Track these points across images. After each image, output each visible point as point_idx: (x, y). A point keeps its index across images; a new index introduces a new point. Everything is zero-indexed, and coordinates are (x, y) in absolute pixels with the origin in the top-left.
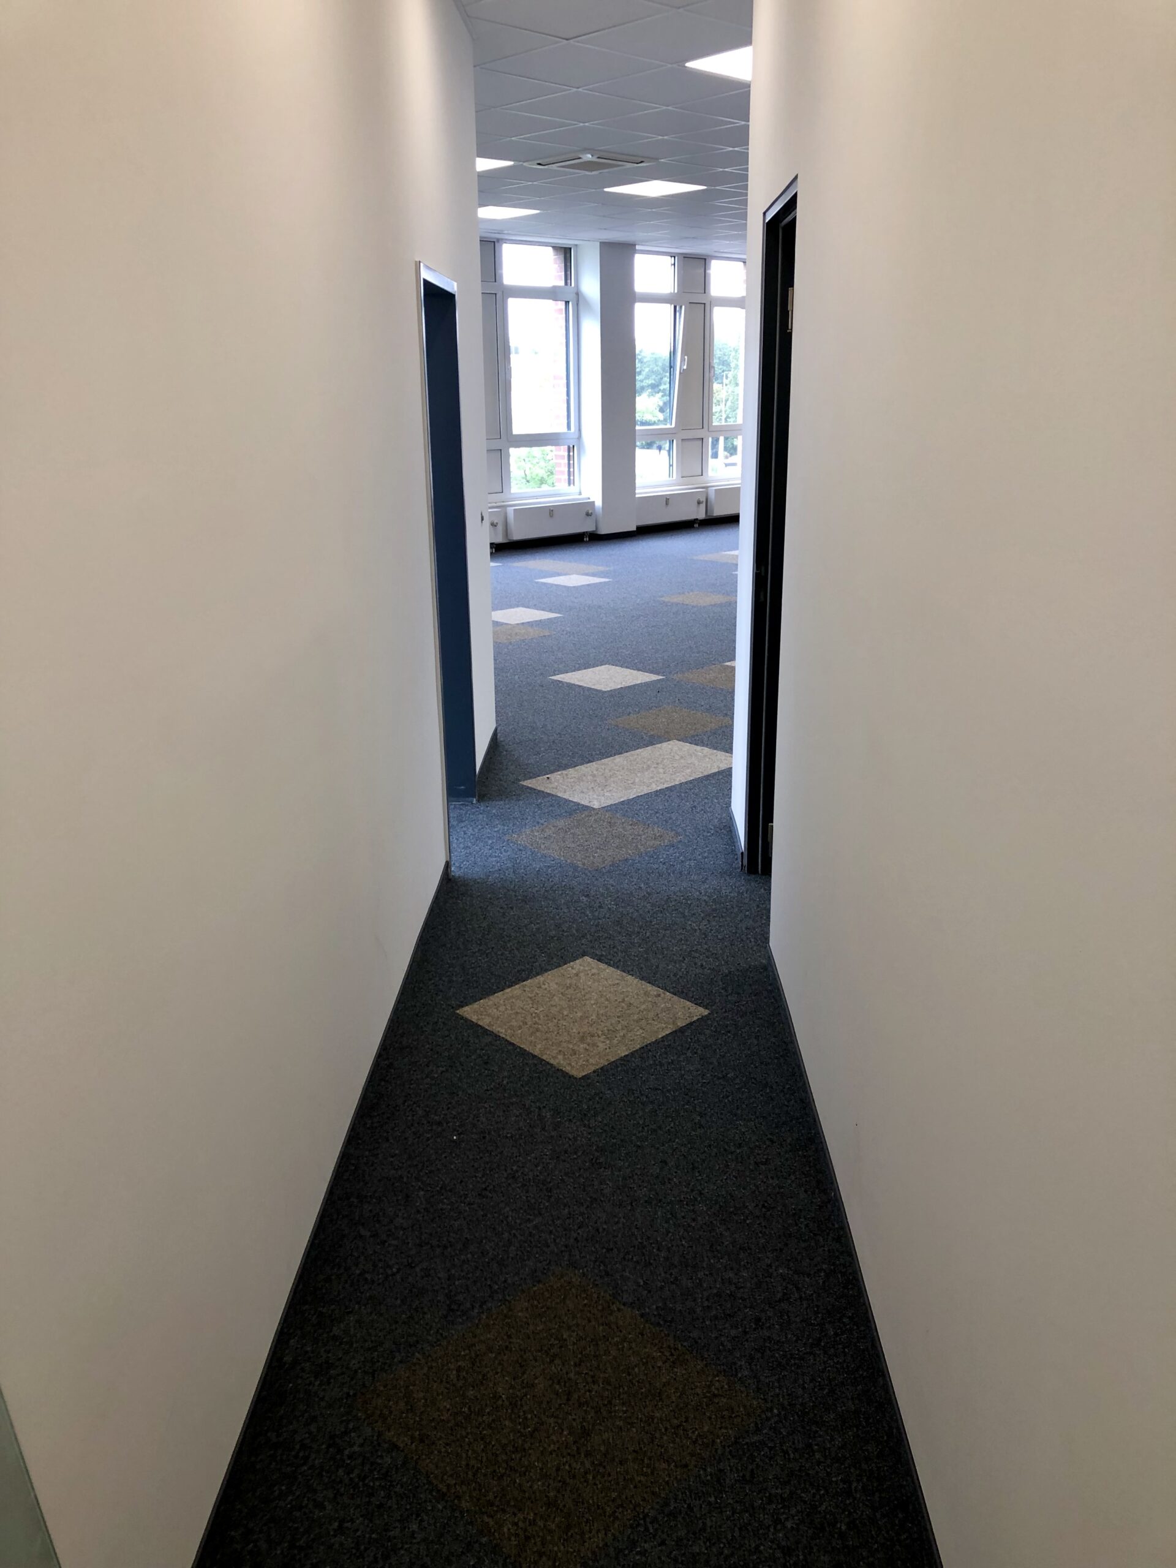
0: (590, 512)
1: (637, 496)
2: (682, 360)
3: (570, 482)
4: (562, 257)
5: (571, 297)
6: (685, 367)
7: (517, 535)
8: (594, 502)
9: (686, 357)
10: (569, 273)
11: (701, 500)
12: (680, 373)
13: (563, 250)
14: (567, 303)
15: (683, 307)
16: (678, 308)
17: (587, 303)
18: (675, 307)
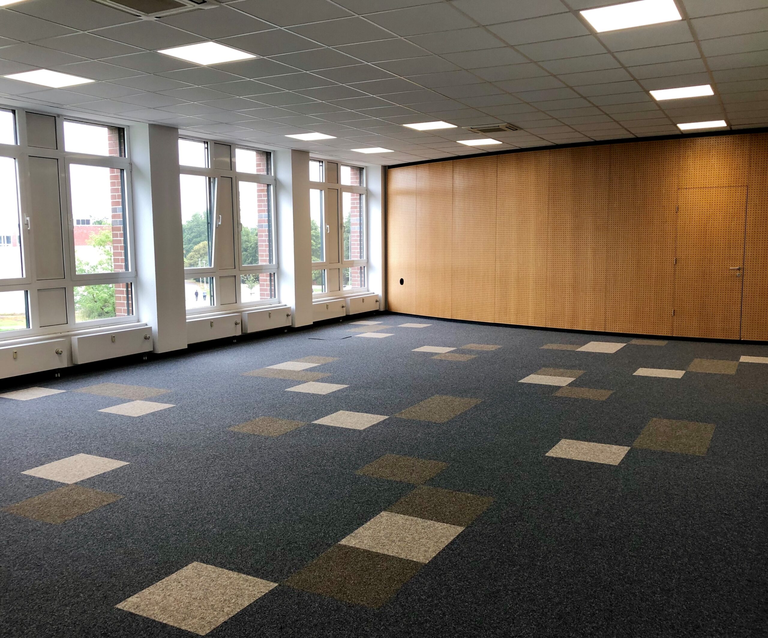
0: (148, 336)
1: (187, 321)
2: (218, 218)
3: (130, 311)
4: (116, 136)
5: (125, 166)
6: (220, 223)
7: (81, 360)
8: (151, 327)
9: (220, 216)
10: (123, 147)
11: (238, 322)
12: (216, 228)
13: (117, 130)
14: (122, 170)
15: (216, 179)
16: (212, 180)
17: (139, 171)
18: (210, 179)
